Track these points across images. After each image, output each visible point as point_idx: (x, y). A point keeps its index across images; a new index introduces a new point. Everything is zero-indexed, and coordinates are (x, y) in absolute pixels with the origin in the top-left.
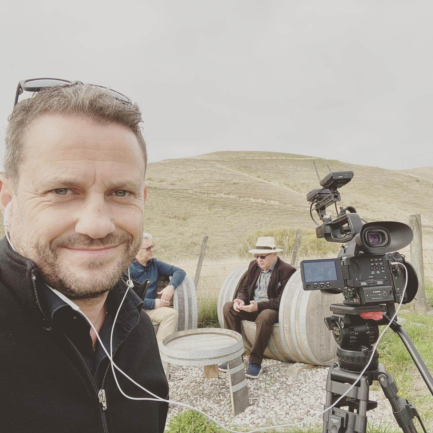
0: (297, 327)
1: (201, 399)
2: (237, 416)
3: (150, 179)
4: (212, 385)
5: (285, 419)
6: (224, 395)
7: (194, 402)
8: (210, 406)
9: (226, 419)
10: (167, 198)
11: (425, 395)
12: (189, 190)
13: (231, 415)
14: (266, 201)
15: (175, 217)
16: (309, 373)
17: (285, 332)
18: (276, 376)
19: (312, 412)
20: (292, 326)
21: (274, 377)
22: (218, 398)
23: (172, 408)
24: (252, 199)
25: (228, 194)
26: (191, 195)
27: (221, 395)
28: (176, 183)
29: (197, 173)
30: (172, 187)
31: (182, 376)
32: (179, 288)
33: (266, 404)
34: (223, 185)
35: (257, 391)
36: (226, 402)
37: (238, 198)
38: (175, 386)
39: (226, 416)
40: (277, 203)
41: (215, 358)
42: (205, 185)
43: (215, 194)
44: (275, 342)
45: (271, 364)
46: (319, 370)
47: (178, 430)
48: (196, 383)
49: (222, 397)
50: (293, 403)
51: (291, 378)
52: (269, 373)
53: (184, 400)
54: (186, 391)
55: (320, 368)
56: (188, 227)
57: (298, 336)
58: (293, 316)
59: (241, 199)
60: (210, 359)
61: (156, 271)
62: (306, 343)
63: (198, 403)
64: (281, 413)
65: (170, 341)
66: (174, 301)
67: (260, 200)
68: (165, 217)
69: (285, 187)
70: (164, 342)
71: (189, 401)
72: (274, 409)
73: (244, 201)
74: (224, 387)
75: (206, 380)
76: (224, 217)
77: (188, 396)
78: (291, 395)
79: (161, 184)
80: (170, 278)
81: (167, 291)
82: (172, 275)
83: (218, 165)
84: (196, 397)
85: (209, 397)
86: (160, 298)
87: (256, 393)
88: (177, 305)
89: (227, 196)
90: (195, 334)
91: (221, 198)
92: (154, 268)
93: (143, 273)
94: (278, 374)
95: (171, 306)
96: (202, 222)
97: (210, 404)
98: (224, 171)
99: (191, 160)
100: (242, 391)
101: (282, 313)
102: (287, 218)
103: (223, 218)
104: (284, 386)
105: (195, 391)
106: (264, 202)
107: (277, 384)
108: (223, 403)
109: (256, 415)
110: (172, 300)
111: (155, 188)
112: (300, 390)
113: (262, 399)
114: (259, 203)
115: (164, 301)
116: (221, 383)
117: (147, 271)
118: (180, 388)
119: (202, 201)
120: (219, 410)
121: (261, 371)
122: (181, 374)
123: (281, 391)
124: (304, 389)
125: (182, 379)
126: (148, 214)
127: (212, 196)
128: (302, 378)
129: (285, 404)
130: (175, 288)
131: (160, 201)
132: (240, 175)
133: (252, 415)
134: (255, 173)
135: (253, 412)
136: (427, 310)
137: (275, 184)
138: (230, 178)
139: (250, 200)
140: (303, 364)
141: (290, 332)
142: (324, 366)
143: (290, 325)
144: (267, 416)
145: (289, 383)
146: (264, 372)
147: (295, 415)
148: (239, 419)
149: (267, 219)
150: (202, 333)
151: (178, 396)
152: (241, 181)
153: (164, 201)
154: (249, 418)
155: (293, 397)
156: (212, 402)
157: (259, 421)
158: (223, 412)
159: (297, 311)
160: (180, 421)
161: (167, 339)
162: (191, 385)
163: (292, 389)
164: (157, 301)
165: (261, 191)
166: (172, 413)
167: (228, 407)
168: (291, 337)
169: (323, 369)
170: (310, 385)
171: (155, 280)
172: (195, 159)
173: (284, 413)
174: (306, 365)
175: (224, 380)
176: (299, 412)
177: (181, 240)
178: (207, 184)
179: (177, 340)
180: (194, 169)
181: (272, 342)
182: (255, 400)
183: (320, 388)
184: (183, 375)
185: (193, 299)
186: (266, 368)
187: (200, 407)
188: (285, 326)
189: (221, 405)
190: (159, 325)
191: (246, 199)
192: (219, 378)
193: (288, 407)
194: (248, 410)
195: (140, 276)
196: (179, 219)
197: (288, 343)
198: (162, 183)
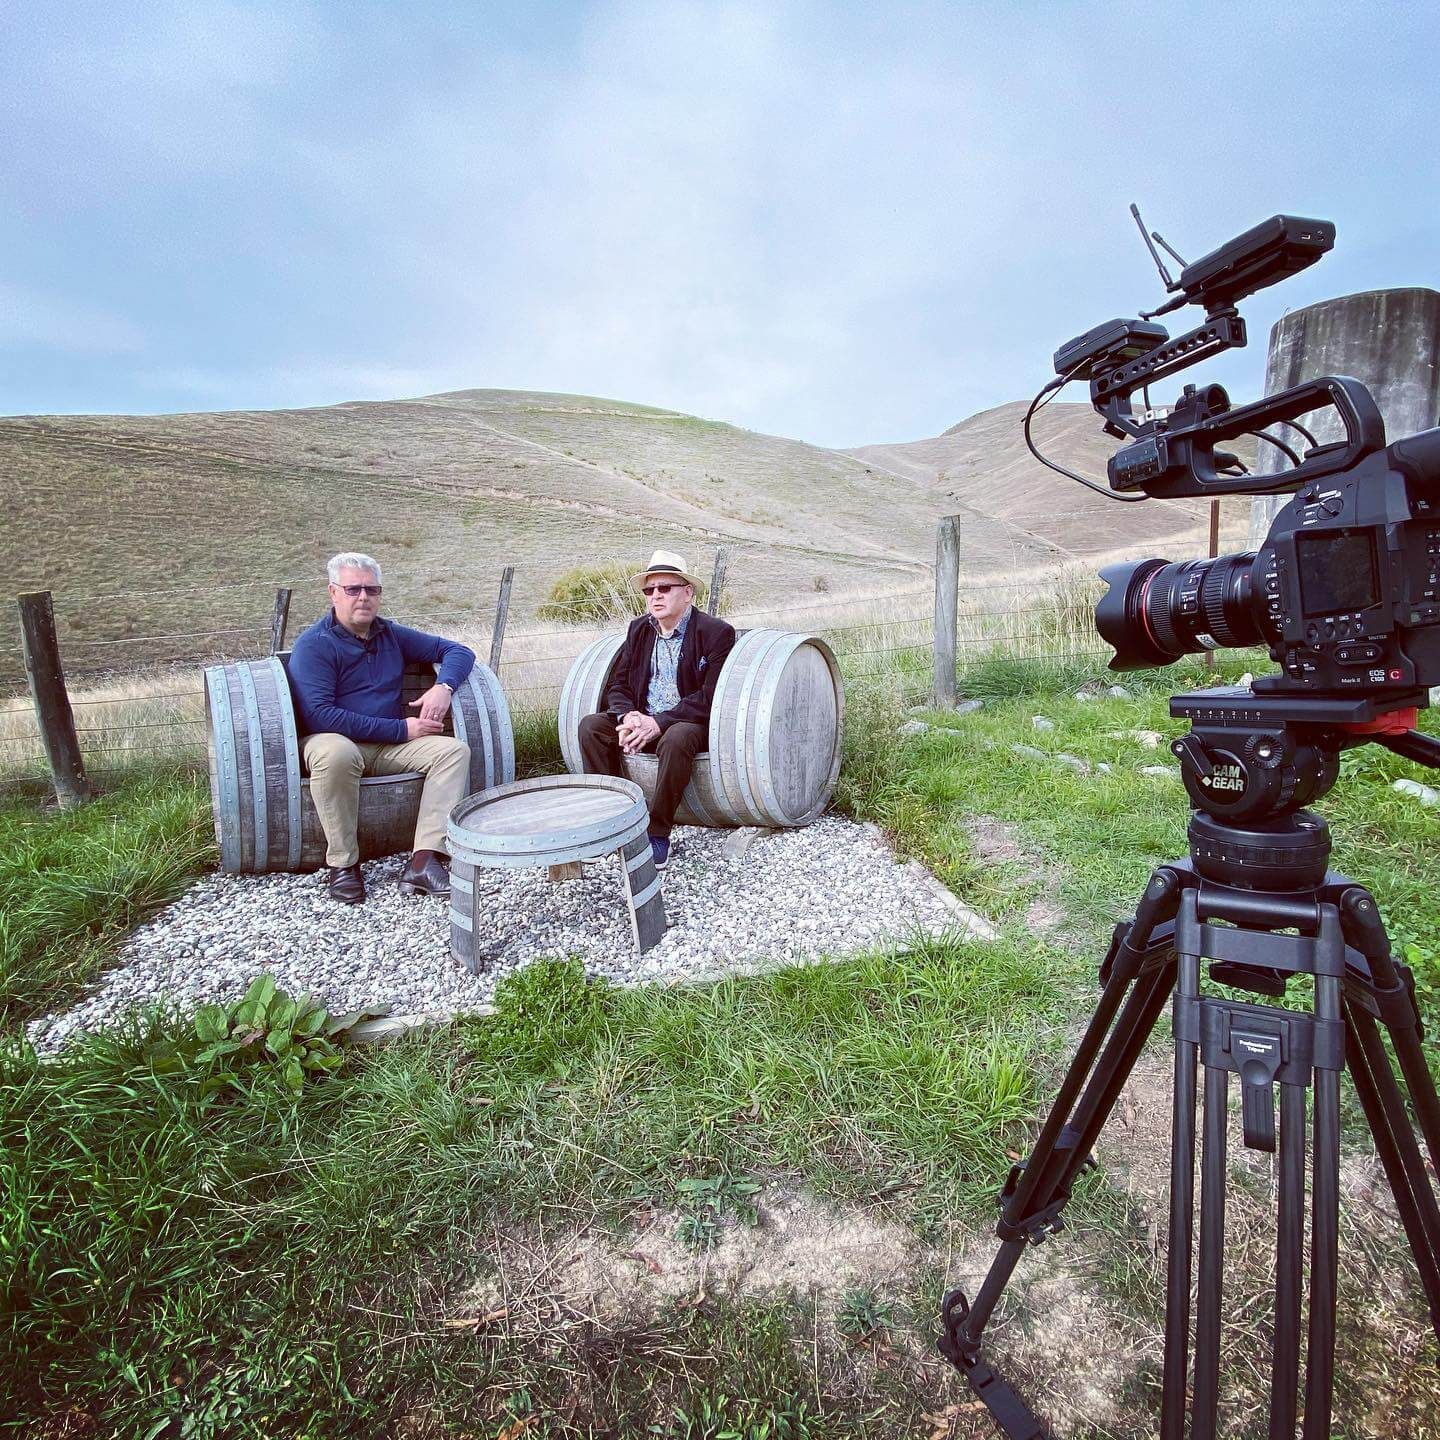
0: (749, 756)
1: (557, 931)
2: (648, 955)
3: (313, 450)
4: (572, 895)
5: (749, 946)
6: (607, 915)
7: (543, 938)
8: (581, 943)
9: (626, 966)
10: (362, 495)
11: (1003, 863)
12: (412, 477)
13: (634, 957)
14: (589, 507)
15: (387, 540)
16: (769, 845)
17: (723, 769)
18: (703, 859)
19: (801, 924)
20: (740, 755)
21: (699, 861)
22: (594, 924)
23: (492, 960)
24: (559, 502)
25: (503, 490)
26: (418, 491)
27: (600, 915)
28: (379, 460)
29: (427, 439)
30: (371, 470)
31: (495, 883)
32: (464, 689)
33: (702, 920)
34: (491, 468)
35: (673, 895)
36: (615, 929)
37: (527, 500)
38: (487, 910)
39: (625, 958)
40: (611, 512)
41: (592, 843)
42: (451, 467)
43: (475, 490)
44: (699, 791)
45: (687, 835)
46: (786, 835)
47: (521, 1010)
48: (535, 895)
49: (602, 918)
50: (755, 910)
51: (735, 859)
52: (687, 853)
53: (515, 937)
54: (517, 917)
55: (787, 831)
56: (421, 562)
57: (751, 775)
58: (740, 735)
59: (535, 502)
60: (581, 846)
61: (398, 652)
62: (768, 787)
63: (551, 940)
64: (739, 935)
65: (466, 814)
66: (454, 721)
67: (577, 505)
68: (363, 539)
69: (625, 478)
70: (454, 818)
71: (529, 940)
72: (721, 929)
73: (541, 505)
74: (600, 895)
75: (554, 887)
76: (500, 541)
77: (524, 927)
78: (746, 893)
79: (344, 463)
80: (437, 668)
81: (434, 697)
82: (440, 661)
83: (477, 422)
84: (544, 926)
85: (574, 922)
86: (418, 717)
87: (673, 900)
88: (463, 730)
89: (501, 494)
90: (524, 792)
91: (491, 498)
92: (392, 643)
93: (363, 655)
94: (705, 853)
95: (448, 731)
96: (452, 550)
97: (581, 939)
98: (492, 438)
99: (410, 406)
100: (653, 903)
101: (716, 731)
102: (633, 545)
103: (497, 544)
104: (726, 875)
105: (538, 914)
106: (585, 510)
107: (709, 874)
108: (608, 931)
109: (688, 947)
110: (448, 718)
111: (330, 472)
112: (761, 880)
113: (689, 912)
114: (574, 511)
115: (428, 721)
116: (590, 888)
117: (374, 652)
118: (499, 913)
119: (448, 504)
120: (604, 948)
121: (670, 850)
122: (493, 880)
123: (722, 888)
124: (768, 877)
125: (498, 891)
126: (319, 532)
127: (469, 493)
128: (757, 856)
129: (740, 915)
130: (455, 689)
131: (346, 503)
132: (530, 448)
133: (680, 949)
134: (560, 445)
135: (680, 942)
136: (957, 703)
137: (605, 470)
138: (507, 454)
139: (553, 505)
140: (754, 829)
141: (734, 770)
142: (795, 828)
143: (734, 754)
144: (711, 945)
145: (733, 870)
146: (675, 853)
147: (768, 936)
148: (654, 961)
149: (593, 545)
150: (542, 789)
151: (499, 932)
152: (532, 462)
153: (356, 503)
154: (675, 955)
155: (751, 898)
156: (583, 933)
157: (698, 958)
158: (614, 951)
159: (750, 723)
160: (521, 988)
161: (460, 811)
162: (525, 903)
163: (744, 880)
164: (412, 723)
165: (576, 486)
166: (494, 972)
167: (621, 938)
168: (736, 778)
169: (793, 834)
170: (778, 868)
171: (399, 673)
172: (422, 406)
173: (745, 934)
174: (760, 830)
175: (597, 881)
176: (774, 927)
177: (406, 591)
178: (455, 465)
179: (482, 810)
180: (421, 429)
181: (691, 792)
182: (675, 914)
183: (799, 872)
184: (498, 880)
185: (499, 712)
186: (678, 843)
187: (559, 949)
188: (723, 756)
189: (604, 938)
190: (424, 778)
191: (545, 501)
192: (584, 878)
193: (748, 919)
194: (667, 940)
195: (355, 664)
196: (395, 544)
197: (729, 790)
198: (344, 459)
